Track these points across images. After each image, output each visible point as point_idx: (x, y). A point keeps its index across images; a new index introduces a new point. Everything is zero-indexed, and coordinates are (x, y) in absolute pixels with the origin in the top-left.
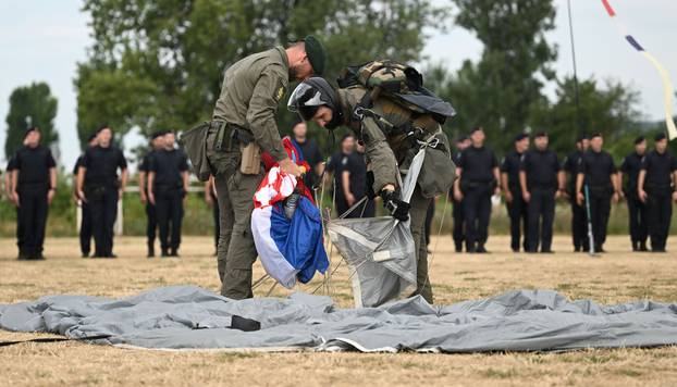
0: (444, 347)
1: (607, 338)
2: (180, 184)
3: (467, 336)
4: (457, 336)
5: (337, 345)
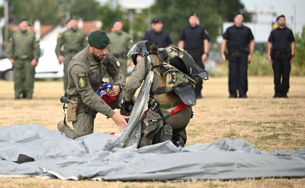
0: (106, 178)
1: (211, 174)
3: (123, 170)
4: (117, 170)
5: (48, 175)
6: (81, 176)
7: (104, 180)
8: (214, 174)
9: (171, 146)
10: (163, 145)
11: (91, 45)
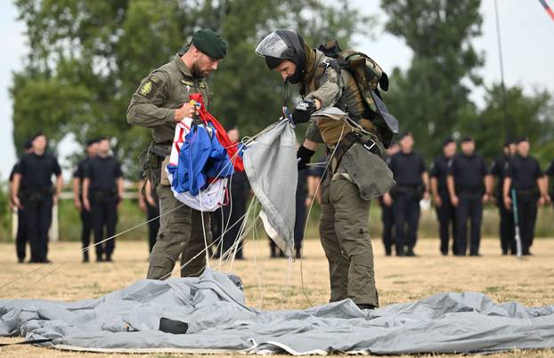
0: (373, 349)
1: (534, 340)
2: (114, 190)
3: (396, 339)
4: (386, 339)
5: (268, 348)
6: (330, 348)
7: (372, 354)
8: (538, 340)
9: (353, 308)
10: (339, 306)
11: (199, 49)
